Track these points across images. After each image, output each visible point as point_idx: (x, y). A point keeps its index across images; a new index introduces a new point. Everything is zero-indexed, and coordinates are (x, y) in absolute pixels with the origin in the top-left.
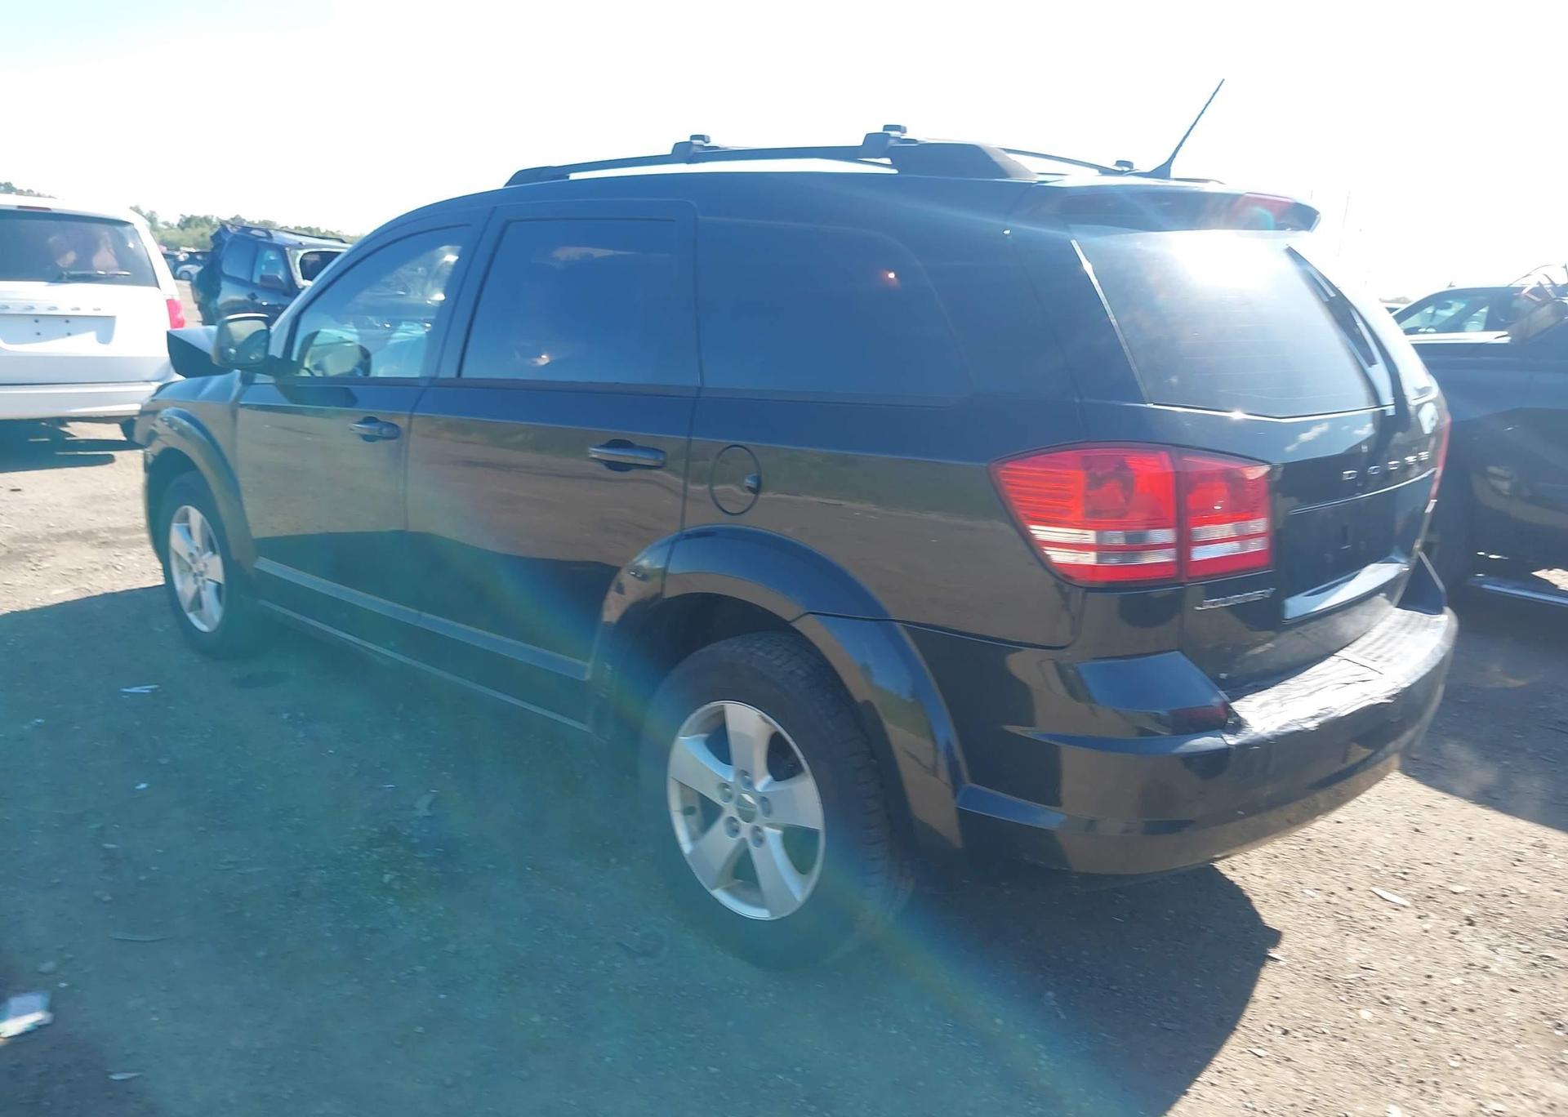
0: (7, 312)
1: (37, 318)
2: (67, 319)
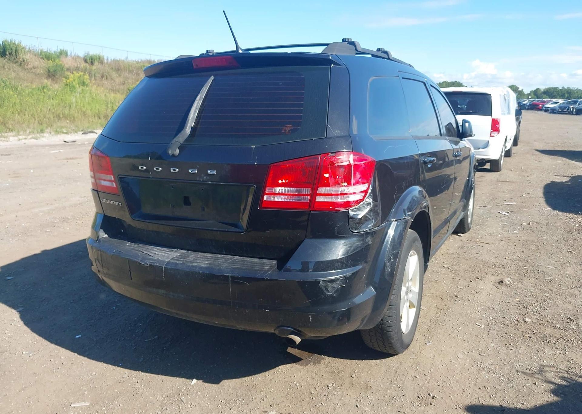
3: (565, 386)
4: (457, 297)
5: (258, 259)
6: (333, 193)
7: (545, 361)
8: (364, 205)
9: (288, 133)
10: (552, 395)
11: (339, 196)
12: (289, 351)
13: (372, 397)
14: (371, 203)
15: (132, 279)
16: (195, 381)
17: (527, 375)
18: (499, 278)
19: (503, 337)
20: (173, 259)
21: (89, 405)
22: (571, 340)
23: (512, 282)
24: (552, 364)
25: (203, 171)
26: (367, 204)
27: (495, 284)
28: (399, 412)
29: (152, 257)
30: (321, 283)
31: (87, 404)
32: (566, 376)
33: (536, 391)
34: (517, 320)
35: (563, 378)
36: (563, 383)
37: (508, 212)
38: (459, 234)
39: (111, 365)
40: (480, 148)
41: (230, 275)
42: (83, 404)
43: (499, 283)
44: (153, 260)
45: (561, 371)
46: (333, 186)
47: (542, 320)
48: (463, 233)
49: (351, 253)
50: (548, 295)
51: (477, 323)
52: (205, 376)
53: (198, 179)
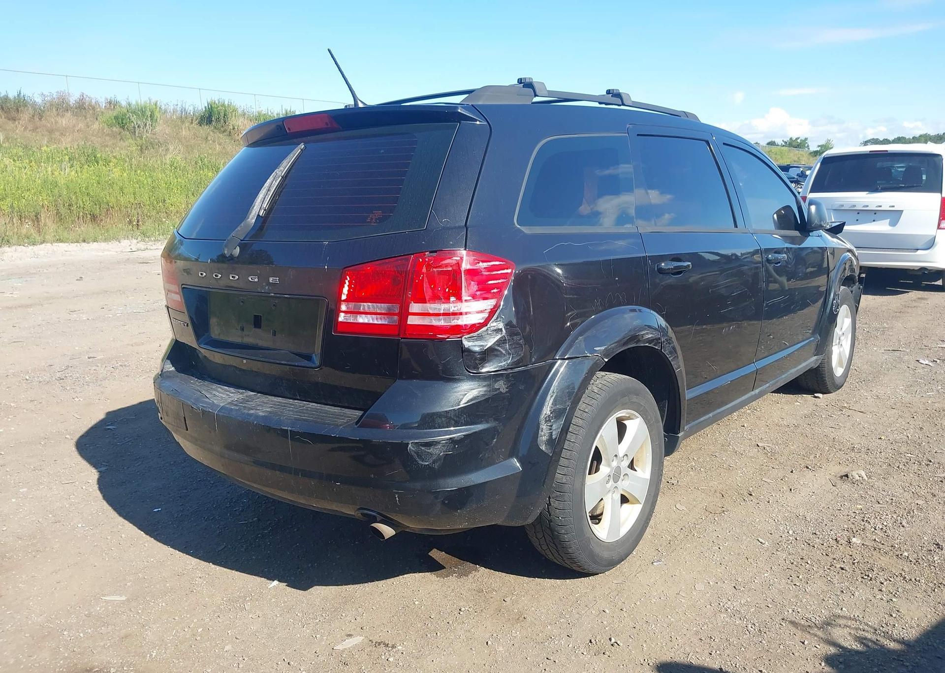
0: (843, 208)
1: (859, 212)
2: (875, 212)
3: (857, 652)
4: (751, 495)
5: (339, 408)
6: (431, 312)
7: (844, 609)
8: (490, 333)
9: (374, 223)
10: (823, 664)
11: (441, 317)
12: (431, 555)
13: (518, 633)
14: (501, 329)
15: (187, 430)
16: (276, 583)
17: (797, 628)
18: (844, 470)
19: (792, 563)
20: (231, 403)
21: (125, 600)
22: (915, 579)
23: (865, 477)
24: (854, 616)
25: (264, 278)
26: (495, 330)
27: (833, 478)
28: (547, 659)
29: (207, 400)
30: (410, 446)
31: (124, 598)
32: (869, 636)
33: (796, 654)
34: (836, 539)
35: (861, 640)
36: (855, 647)
37: (934, 361)
38: (816, 395)
39: (179, 551)
40: (918, 250)
41: (289, 428)
42: (117, 598)
43: (841, 477)
44: (206, 403)
45: (866, 627)
46: (431, 302)
47: (882, 542)
48: (823, 393)
49: (463, 404)
50: (920, 502)
51: (760, 540)
52: (293, 578)
53: (259, 290)
